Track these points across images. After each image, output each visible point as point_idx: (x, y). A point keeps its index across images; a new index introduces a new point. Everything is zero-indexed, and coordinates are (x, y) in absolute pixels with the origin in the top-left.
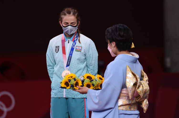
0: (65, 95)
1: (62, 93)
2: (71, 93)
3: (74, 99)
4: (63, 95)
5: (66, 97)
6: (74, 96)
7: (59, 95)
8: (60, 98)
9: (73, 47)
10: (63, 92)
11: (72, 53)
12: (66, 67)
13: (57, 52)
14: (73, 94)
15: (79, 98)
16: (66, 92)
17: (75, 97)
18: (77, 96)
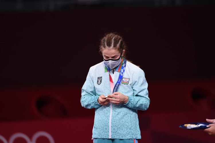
0: (111, 136)
1: (107, 133)
2: (118, 133)
3: (122, 141)
4: (108, 135)
5: (112, 138)
6: (122, 137)
7: (103, 135)
8: (105, 139)
10: (108, 131)
13: (99, 83)
14: (121, 134)
15: (128, 138)
16: (112, 132)
17: (124, 138)
18: (125, 137)
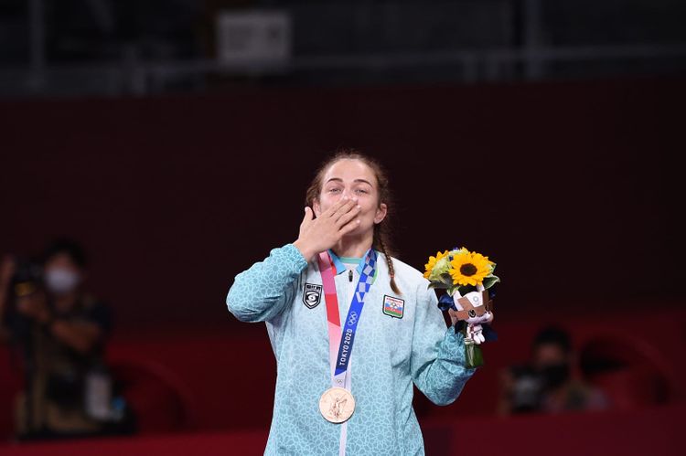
9: (359, 301)
11: (357, 320)
12: (336, 374)
